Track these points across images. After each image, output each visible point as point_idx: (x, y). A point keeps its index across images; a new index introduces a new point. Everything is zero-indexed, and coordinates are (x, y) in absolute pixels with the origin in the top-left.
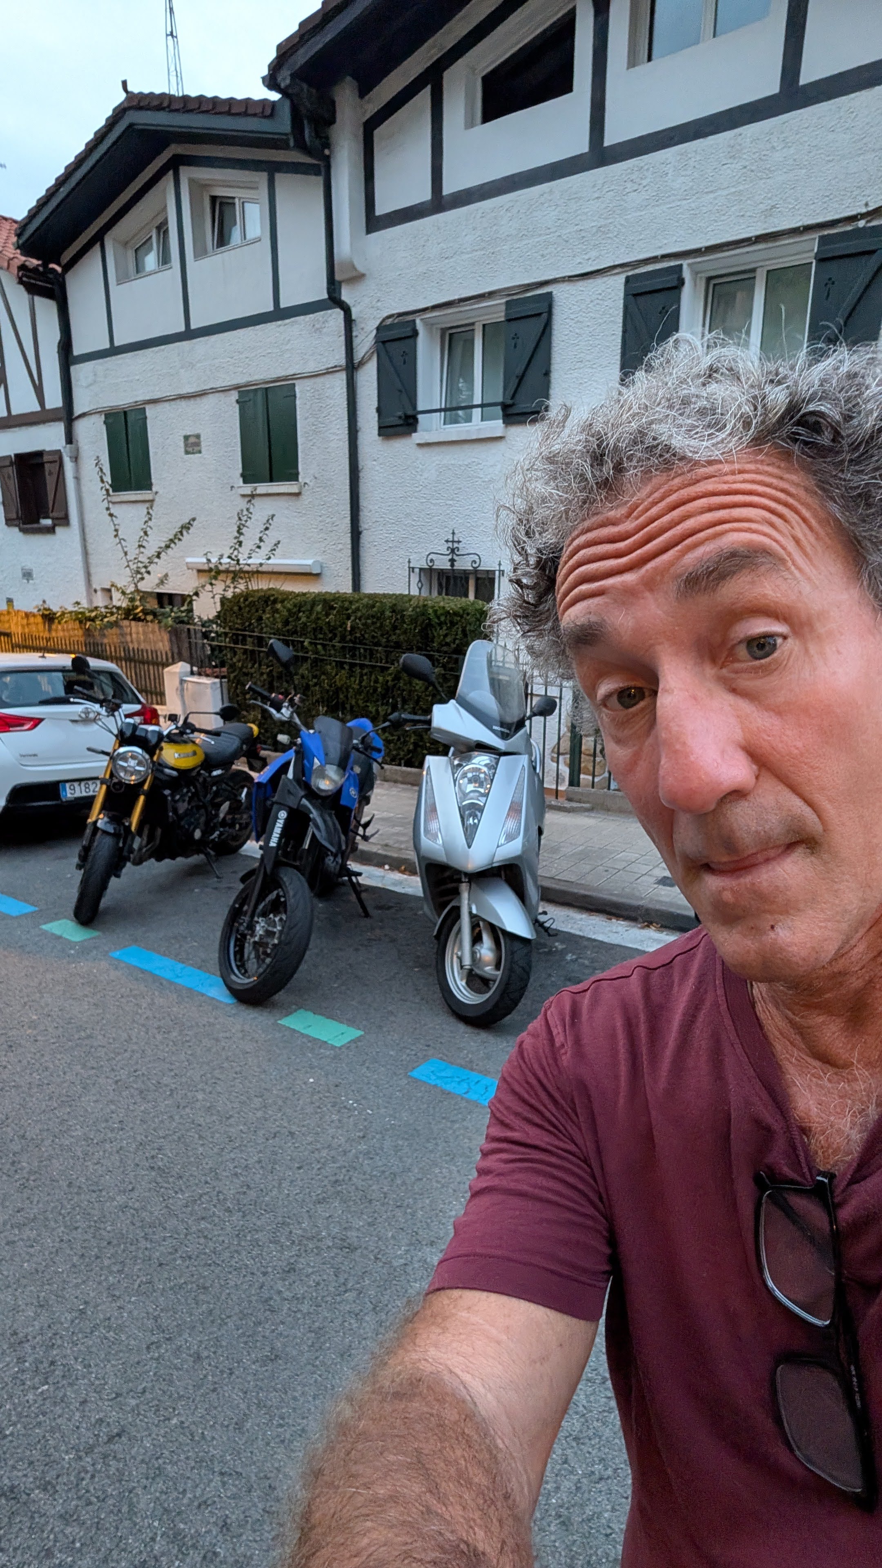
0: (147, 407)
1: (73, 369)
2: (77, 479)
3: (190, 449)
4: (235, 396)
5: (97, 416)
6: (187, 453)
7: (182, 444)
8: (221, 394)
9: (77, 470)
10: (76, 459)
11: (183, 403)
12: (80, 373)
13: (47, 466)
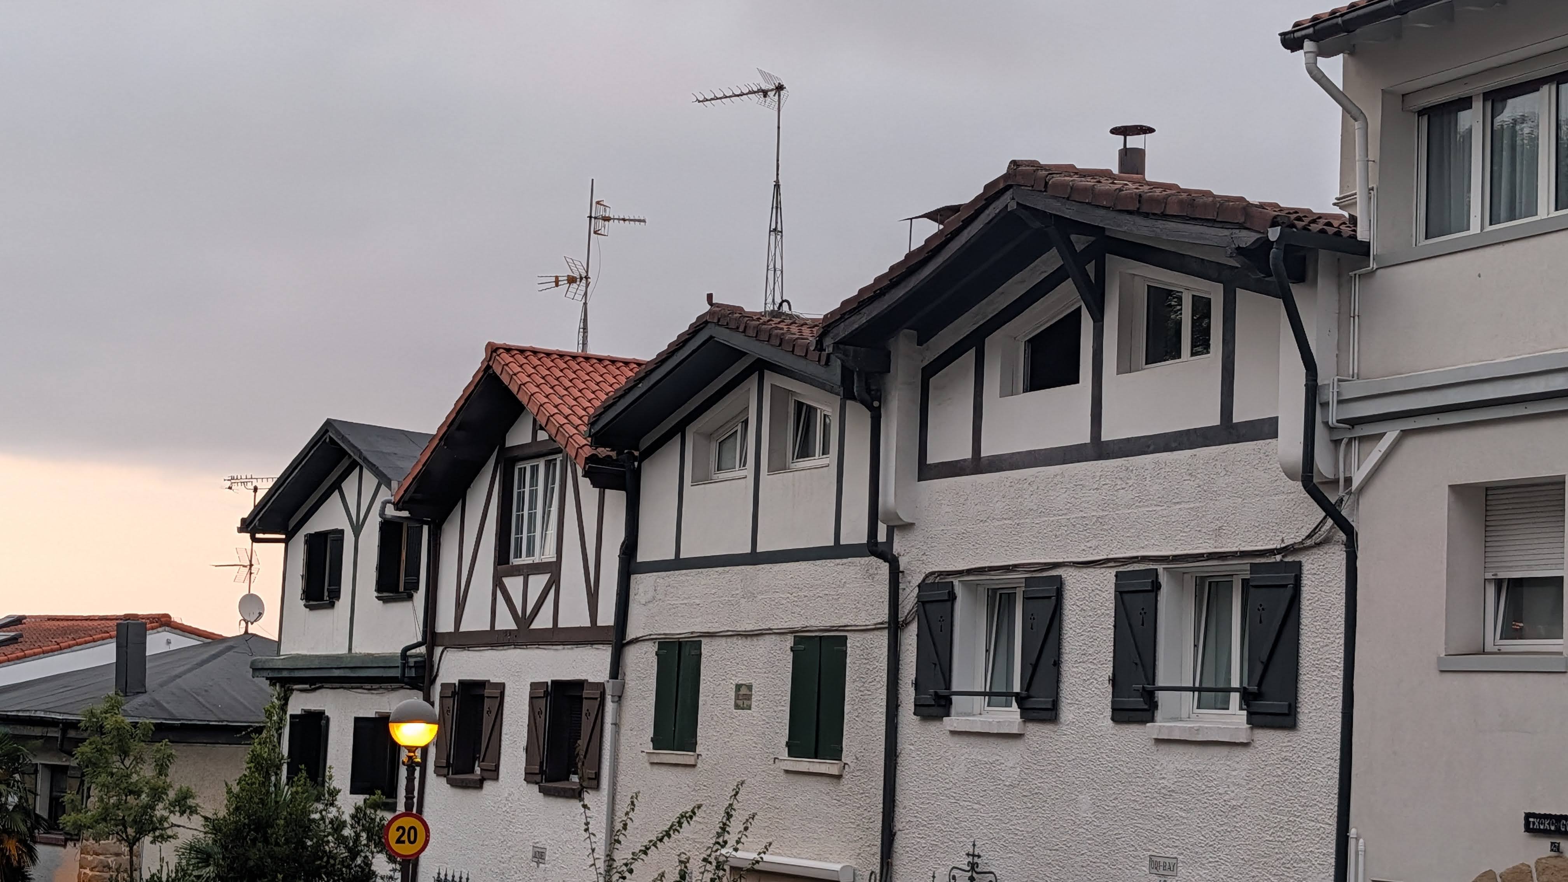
0: (704, 641)
1: (634, 578)
2: (616, 725)
3: (740, 703)
4: (789, 641)
5: (650, 644)
6: (737, 707)
7: (732, 694)
8: (778, 637)
9: (618, 713)
10: (619, 698)
11: (740, 642)
12: (641, 584)
13: (585, 703)
